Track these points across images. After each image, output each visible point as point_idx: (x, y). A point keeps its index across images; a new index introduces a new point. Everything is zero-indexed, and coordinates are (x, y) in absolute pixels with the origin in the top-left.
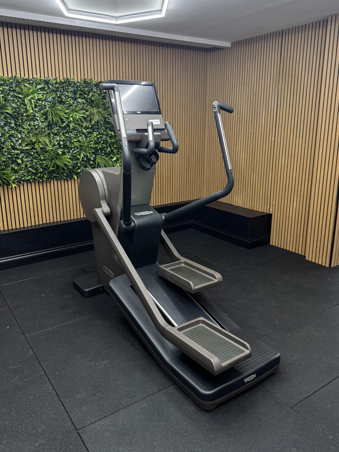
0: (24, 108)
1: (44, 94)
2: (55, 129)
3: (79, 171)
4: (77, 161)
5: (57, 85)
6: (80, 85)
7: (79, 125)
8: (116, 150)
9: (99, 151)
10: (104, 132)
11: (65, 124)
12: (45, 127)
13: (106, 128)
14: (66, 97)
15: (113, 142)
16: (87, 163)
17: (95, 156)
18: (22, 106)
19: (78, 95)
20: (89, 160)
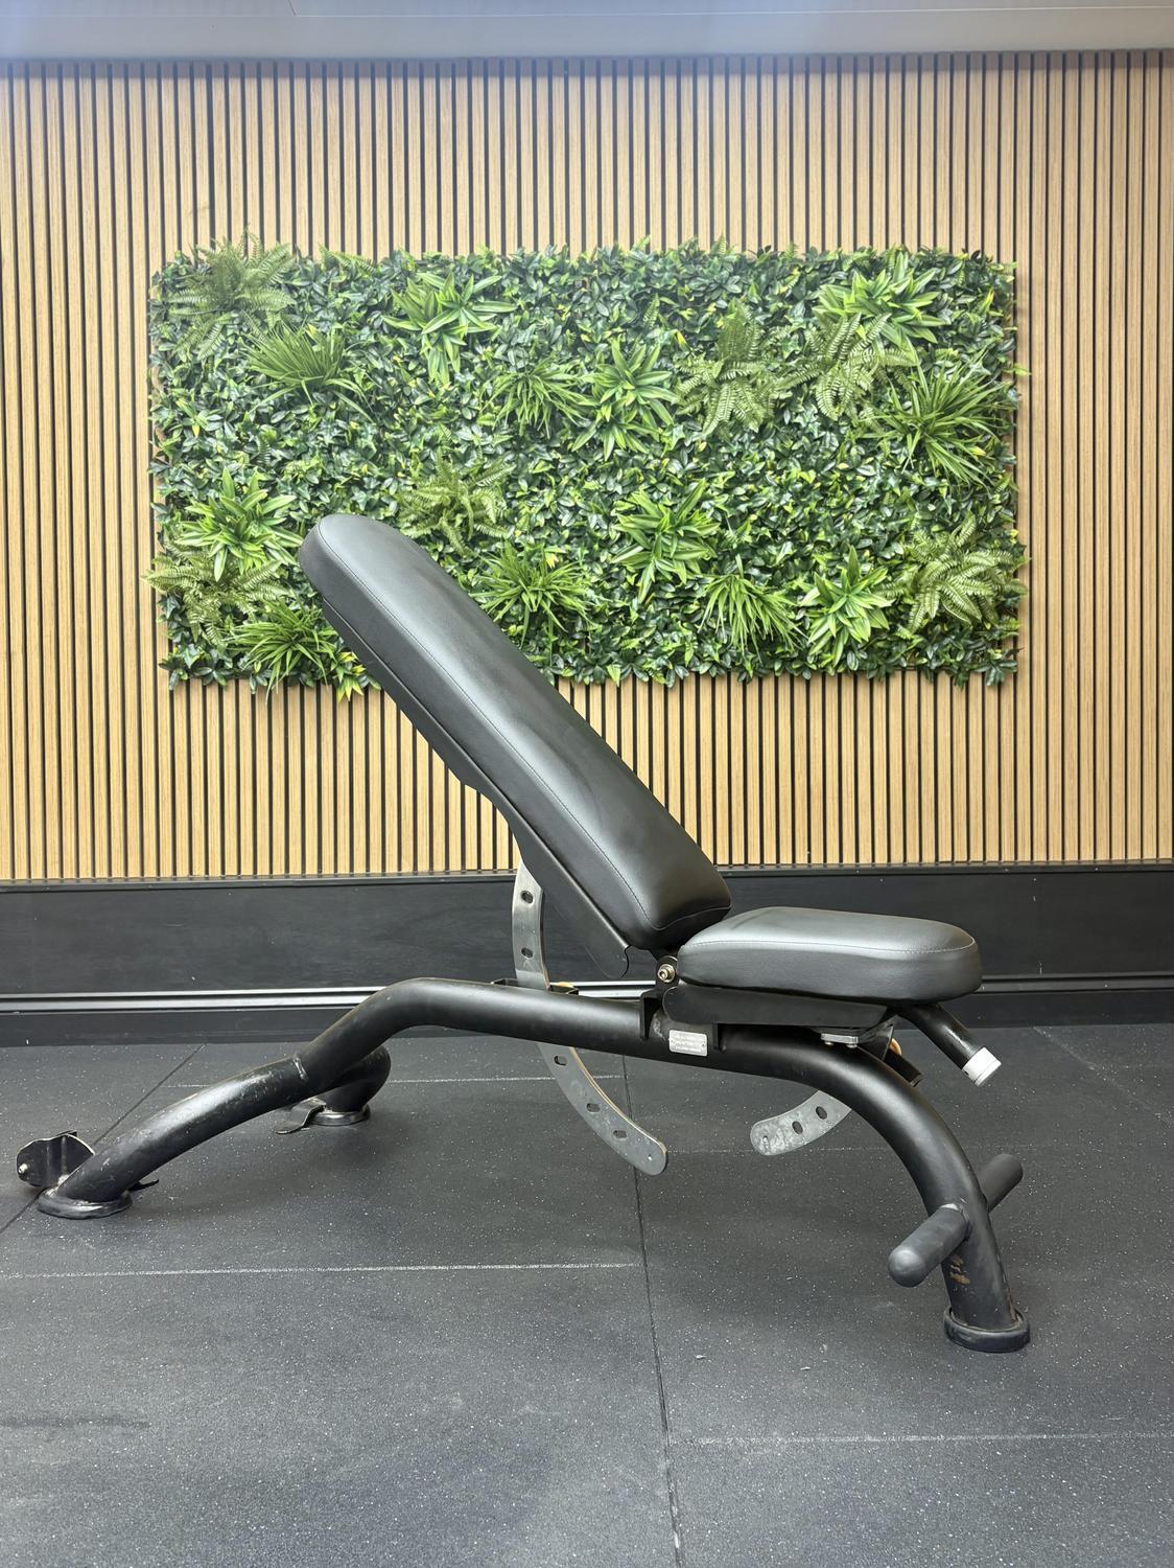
0: (420, 376)
1: (507, 314)
2: (538, 458)
3: (634, 643)
5: (564, 279)
6: (663, 270)
7: (646, 440)
8: (828, 556)
9: (738, 558)
11: (588, 439)
12: (500, 451)
13: (780, 457)
14: (600, 324)
16: (676, 611)
18: (412, 366)
19: (656, 313)
20: (685, 596)
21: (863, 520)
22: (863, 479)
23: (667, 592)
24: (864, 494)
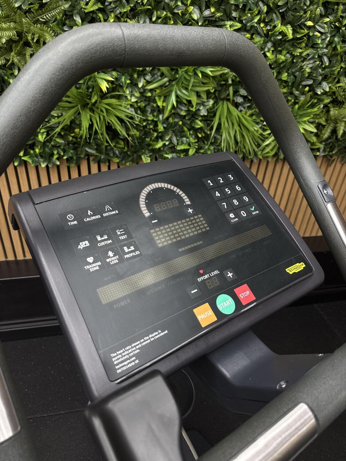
3: (160, 145)
4: (155, 114)
8: (285, 90)
9: (231, 89)
10: (262, 25)
15: (283, 62)
17: (213, 104)
20: (194, 115)
21: (310, 66)
22: (319, 35)
23: (182, 110)
24: (318, 48)
